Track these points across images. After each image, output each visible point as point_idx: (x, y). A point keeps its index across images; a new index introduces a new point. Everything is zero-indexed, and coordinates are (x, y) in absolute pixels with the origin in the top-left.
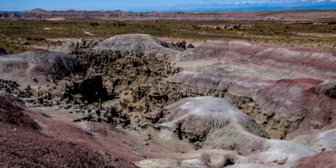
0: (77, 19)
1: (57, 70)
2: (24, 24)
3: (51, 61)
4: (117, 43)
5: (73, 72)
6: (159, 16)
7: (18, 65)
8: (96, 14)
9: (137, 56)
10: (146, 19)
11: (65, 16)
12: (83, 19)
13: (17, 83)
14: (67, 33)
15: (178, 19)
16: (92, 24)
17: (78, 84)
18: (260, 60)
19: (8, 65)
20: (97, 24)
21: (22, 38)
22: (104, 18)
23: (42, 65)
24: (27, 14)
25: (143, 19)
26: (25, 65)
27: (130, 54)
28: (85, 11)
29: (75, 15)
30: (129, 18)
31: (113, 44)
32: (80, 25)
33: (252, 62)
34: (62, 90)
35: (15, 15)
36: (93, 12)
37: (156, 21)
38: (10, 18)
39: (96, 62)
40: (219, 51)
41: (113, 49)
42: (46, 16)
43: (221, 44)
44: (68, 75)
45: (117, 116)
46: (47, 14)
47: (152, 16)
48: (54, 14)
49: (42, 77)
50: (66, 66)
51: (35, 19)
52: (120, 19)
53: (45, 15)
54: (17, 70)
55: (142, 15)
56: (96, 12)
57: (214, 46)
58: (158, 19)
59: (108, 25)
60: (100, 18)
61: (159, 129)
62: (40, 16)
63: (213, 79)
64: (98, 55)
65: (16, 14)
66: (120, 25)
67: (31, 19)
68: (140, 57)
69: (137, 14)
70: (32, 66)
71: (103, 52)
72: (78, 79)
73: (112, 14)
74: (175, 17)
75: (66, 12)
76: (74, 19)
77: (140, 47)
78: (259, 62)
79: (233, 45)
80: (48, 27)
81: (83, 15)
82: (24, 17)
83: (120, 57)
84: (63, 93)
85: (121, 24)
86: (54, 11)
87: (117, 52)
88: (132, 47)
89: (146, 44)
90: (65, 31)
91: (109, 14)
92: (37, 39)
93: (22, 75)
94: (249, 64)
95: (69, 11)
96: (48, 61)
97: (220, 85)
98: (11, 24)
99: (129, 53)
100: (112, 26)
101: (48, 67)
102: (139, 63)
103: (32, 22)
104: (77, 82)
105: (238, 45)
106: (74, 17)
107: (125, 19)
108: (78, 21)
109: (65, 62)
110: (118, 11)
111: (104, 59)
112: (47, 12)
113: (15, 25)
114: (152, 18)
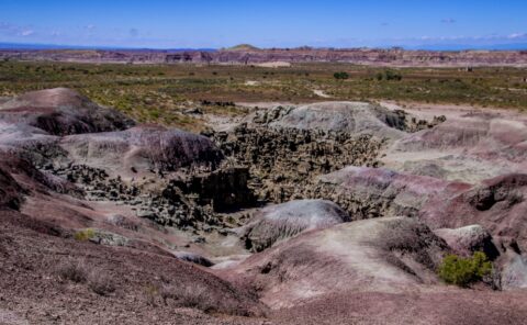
0: (313, 65)
1: (171, 156)
2: (215, 73)
3: (164, 143)
4: (309, 117)
5: (196, 160)
6: (478, 60)
7: (114, 147)
8: (351, 54)
9: (337, 139)
10: (450, 65)
11: (292, 58)
12: (325, 64)
13: (107, 172)
14: (281, 93)
15: (519, 66)
16: (337, 76)
17: (200, 179)
18: (520, 154)
19: (101, 147)
20: (344, 76)
21: (194, 101)
22: (367, 63)
23: (148, 148)
24: (225, 55)
25: (444, 66)
26: (125, 147)
27: (326, 136)
28: (332, 49)
29: (312, 58)
30: (416, 63)
31: (301, 119)
32: (313, 76)
33: (506, 156)
34: (162, 186)
35: (203, 56)
36: (346, 51)
37: (470, 70)
38: (194, 62)
39: (270, 148)
40: (469, 135)
41: (300, 126)
42: (257, 58)
43: (475, 124)
44: (187, 164)
45: (202, 220)
46: (260, 54)
47: (463, 59)
48: (273, 55)
49: (144, 166)
50: (187, 151)
51: (237, 63)
52: (396, 65)
53: (256, 56)
54: (112, 154)
55: (442, 58)
56: (353, 50)
57: (461, 127)
58: (476, 65)
59: (369, 76)
60: (359, 62)
61: (225, 234)
62: (246, 59)
63: (380, 179)
64: (273, 137)
65: (206, 55)
66: (389, 78)
67: (229, 63)
68: (342, 142)
69: (433, 56)
70: (134, 149)
71: (281, 131)
72: (202, 171)
73: (383, 55)
74: (513, 60)
75: (296, 49)
76: (308, 64)
77: (346, 125)
78: (517, 158)
79: (497, 125)
80: (254, 79)
81: (327, 57)
82: (216, 61)
83: (308, 140)
84: (162, 189)
85: (392, 76)
86: (274, 49)
87: (304, 131)
88: (332, 124)
89: (358, 119)
90: (278, 89)
91: (377, 54)
92: (219, 104)
93: (117, 161)
94: (499, 160)
95: (301, 49)
96: (159, 142)
97: (389, 189)
98: (192, 74)
99: (324, 134)
100: (375, 80)
101: (157, 152)
102: (326, 152)
103: (229, 71)
104: (199, 176)
105: (506, 125)
106: (308, 60)
107: (407, 66)
108: (313, 69)
109: (185, 145)
110: (396, 48)
111: (282, 142)
112: (259, 50)
113: (197, 76)
114: (462, 64)
